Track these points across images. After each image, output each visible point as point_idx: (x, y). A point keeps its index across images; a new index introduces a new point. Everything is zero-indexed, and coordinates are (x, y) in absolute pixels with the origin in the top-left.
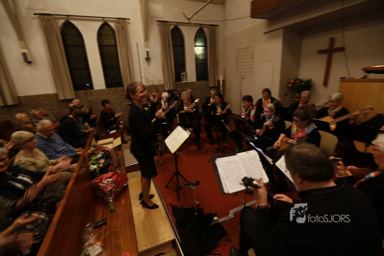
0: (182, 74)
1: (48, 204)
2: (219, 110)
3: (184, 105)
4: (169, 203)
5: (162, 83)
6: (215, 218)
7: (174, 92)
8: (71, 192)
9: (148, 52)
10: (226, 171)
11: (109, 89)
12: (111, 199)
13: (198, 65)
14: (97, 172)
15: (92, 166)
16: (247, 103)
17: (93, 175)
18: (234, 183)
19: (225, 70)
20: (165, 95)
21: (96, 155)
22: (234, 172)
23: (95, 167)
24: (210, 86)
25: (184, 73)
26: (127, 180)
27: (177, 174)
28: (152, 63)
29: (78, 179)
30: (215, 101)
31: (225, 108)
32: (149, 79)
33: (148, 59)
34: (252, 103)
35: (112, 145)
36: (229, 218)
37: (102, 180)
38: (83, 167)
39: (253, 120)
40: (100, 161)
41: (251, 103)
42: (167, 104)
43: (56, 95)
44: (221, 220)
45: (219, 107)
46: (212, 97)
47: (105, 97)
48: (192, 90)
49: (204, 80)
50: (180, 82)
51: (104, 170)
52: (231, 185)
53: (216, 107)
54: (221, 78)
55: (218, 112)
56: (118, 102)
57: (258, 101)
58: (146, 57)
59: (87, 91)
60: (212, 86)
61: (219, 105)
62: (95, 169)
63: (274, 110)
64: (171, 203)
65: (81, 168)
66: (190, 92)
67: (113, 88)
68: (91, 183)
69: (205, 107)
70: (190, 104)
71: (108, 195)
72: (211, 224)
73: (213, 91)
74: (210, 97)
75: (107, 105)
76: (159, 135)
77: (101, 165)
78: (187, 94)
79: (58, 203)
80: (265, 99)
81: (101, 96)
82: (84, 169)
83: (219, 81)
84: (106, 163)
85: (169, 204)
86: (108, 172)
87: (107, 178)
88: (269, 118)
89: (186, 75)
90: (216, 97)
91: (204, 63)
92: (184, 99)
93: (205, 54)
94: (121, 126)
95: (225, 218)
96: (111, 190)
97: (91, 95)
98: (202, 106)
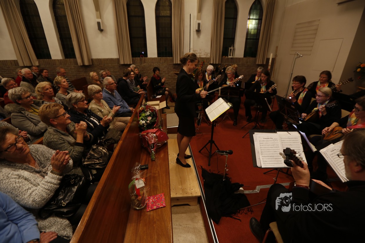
0: (230, 48)
1: (109, 144)
2: (263, 89)
3: (227, 79)
4: (200, 165)
5: (209, 56)
6: (241, 188)
7: (219, 66)
8: (126, 138)
9: (199, 24)
10: (261, 146)
11: (160, 58)
12: (153, 151)
13: (248, 40)
14: (145, 126)
15: (141, 121)
16: (297, 84)
17: (141, 128)
18: (269, 159)
19: (277, 47)
20: (210, 67)
21: (145, 112)
22: (271, 148)
23: (144, 122)
24: (257, 63)
25: (232, 48)
26: (167, 138)
27: (212, 142)
28: (202, 35)
29: (131, 130)
30: (261, 79)
31: (271, 87)
32: (197, 51)
33: (198, 31)
34: (304, 85)
35: (158, 106)
36: (254, 192)
37: (148, 133)
38: (135, 121)
39: (300, 104)
40: (148, 118)
41: (302, 85)
42: (210, 77)
43: (118, 60)
44: (246, 192)
45: (263, 85)
46: (257, 75)
47: (156, 65)
48: (238, 66)
49: (252, 57)
50: (227, 57)
51: (150, 126)
52: (265, 160)
53: (261, 86)
54: (271, 56)
55: (261, 90)
56: (167, 71)
57: (311, 84)
58: (197, 29)
59: (142, 58)
60: (259, 63)
61: (264, 84)
62: (143, 124)
63: (330, 95)
64: (201, 167)
65: (133, 121)
66: (235, 68)
67: (163, 58)
68: (140, 135)
69: (249, 84)
70: (234, 79)
71: (152, 147)
72: (236, 193)
73: (260, 69)
74: (255, 75)
75: (157, 72)
76: (199, 105)
77: (148, 121)
78: (232, 69)
79: (115, 145)
80: (321, 83)
81: (152, 64)
82: (135, 122)
83: (268, 59)
84: (153, 121)
85: (200, 167)
86: (153, 128)
87: (152, 133)
88: (322, 104)
89: (234, 50)
90: (262, 74)
91: (255, 38)
92: (228, 74)
93: (258, 29)
94: (166, 92)
95: (250, 191)
96: (153, 144)
97: (145, 63)
98: (245, 83)
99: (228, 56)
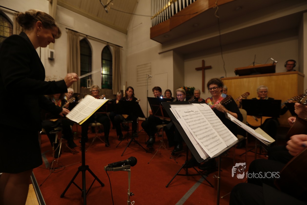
0: (88, 80)
10: (189, 124)
18: (207, 141)
20: (71, 90)
24: (114, 94)
27: (84, 168)
32: (51, 77)
33: (51, 60)
49: (109, 89)
50: (85, 88)
54: (124, 89)
58: (50, 57)
73: (119, 93)
89: (92, 81)
92: (94, 91)
99: (87, 87)
